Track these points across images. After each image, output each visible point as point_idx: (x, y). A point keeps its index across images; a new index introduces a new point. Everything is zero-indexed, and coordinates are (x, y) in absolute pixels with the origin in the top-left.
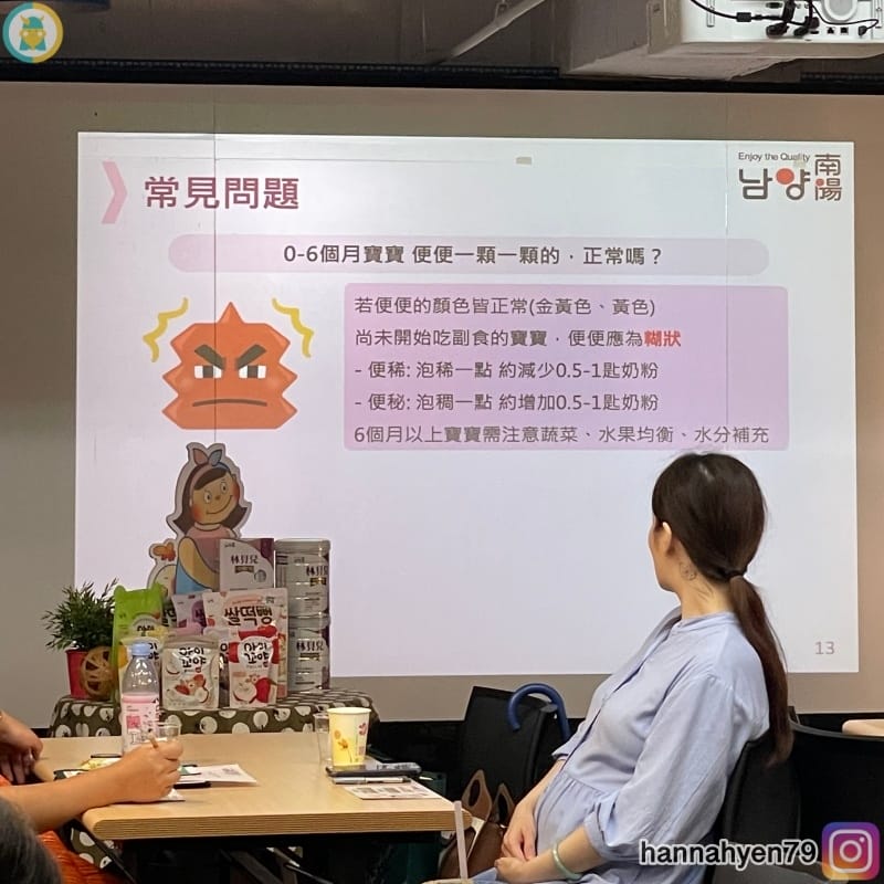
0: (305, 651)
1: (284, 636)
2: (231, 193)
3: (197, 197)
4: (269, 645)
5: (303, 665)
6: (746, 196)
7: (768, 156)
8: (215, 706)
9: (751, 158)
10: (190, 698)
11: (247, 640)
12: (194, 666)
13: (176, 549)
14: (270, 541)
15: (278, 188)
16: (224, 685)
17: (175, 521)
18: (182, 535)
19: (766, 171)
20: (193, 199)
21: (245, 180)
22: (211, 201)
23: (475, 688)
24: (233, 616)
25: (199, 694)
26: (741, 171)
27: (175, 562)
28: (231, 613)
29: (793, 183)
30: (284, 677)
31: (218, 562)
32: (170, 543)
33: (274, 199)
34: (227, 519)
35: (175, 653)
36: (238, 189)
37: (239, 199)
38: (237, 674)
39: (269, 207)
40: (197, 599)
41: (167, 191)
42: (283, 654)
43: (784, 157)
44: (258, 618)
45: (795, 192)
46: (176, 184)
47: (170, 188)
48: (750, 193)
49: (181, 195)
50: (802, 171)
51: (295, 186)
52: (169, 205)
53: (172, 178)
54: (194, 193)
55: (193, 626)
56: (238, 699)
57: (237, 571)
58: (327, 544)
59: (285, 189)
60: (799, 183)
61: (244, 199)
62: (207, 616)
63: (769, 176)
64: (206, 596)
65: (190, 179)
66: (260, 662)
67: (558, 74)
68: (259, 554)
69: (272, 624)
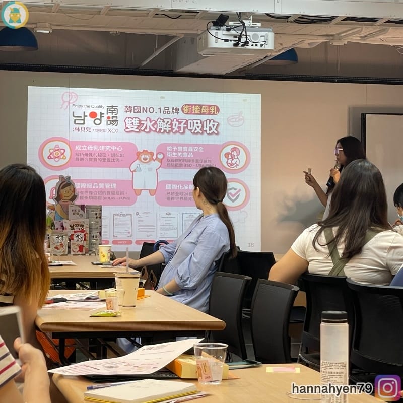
0: (94, 238)
1: (88, 233)
4: (83, 235)
5: (94, 242)
8: (66, 253)
10: (58, 251)
11: (76, 234)
12: (60, 241)
14: (84, 205)
16: (69, 247)
17: (55, 199)
18: (57, 203)
23: (144, 243)
24: (72, 227)
25: (62, 250)
30: (87, 246)
31: (68, 211)
32: (54, 205)
34: (71, 199)
35: (54, 237)
38: (73, 244)
42: (87, 239)
44: (80, 228)
55: (60, 230)
56: (73, 251)
57: (74, 214)
58: (101, 207)
62: (64, 227)
64: (64, 221)
66: (80, 240)
67: (173, 72)
68: (80, 209)
69: (84, 229)
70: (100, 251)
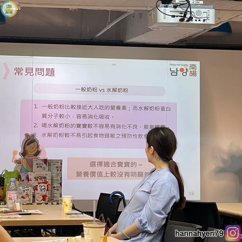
0: (55, 189)
1: (50, 184)
2: (37, 72)
3: (28, 73)
4: (46, 186)
5: (55, 192)
6: (172, 75)
7: (177, 65)
8: (31, 202)
9: (173, 65)
10: (25, 200)
11: (40, 184)
12: (26, 191)
13: (21, 161)
14: (47, 159)
15: (49, 71)
16: (34, 197)
17: (21, 154)
18: (23, 157)
19: (177, 68)
20: (27, 73)
21: (41, 69)
22: (32, 74)
23: (101, 193)
24: (36, 179)
25: (27, 199)
26: (170, 69)
27: (21, 165)
28: (36, 178)
29: (184, 72)
30: (50, 195)
31: (33, 165)
33: (48, 74)
34: (35, 154)
35: (21, 188)
36: (39, 71)
37: (39, 73)
38: (37, 194)
39: (47, 76)
40: (27, 174)
41: (20, 71)
42: (50, 189)
43: (182, 65)
44: (43, 179)
45: (185, 74)
46: (22, 69)
47: (21, 70)
48: (173, 74)
49: (24, 72)
50: (186, 69)
51: (54, 70)
52: (21, 75)
53: (21, 68)
54: (27, 72)
55: (26, 181)
56: (38, 200)
57: (38, 167)
58: (61, 161)
59: (51, 71)
60: (185, 72)
61: (40, 73)
62: (29, 179)
63: (178, 70)
64: (29, 173)
65: (26, 68)
66: (43, 190)
67: (123, 42)
68: (43, 163)
69: (47, 181)
70: (63, 201)
